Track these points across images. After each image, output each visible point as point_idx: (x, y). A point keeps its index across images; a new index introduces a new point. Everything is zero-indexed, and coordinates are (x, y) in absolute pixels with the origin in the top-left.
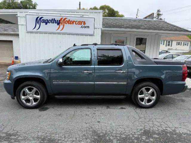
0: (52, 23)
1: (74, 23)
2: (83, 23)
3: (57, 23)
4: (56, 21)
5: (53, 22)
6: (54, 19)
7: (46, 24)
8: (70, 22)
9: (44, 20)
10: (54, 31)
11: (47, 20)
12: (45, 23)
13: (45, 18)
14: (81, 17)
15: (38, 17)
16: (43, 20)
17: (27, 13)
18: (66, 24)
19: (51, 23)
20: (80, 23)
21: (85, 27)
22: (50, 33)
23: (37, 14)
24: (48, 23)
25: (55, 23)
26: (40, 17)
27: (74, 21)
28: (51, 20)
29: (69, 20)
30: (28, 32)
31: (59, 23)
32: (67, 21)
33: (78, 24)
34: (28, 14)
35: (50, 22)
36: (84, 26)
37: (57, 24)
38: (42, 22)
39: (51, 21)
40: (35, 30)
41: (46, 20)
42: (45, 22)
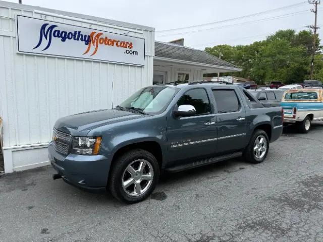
0: (75, 39)
1: (115, 43)
2: (128, 45)
3: (85, 40)
4: (82, 36)
5: (76, 37)
6: (79, 32)
7: (64, 40)
8: (108, 42)
9: (59, 31)
10: (80, 55)
11: (66, 33)
12: (61, 39)
13: (61, 28)
14: (125, 35)
15: (47, 24)
16: (56, 31)
17: (18, 13)
18: (101, 43)
19: (73, 39)
20: (123, 44)
21: (131, 52)
22: (71, 59)
23: (43, 17)
24: (67, 40)
25: (82, 40)
26: (51, 24)
27: (114, 41)
28: (73, 32)
29: (106, 38)
30: (21, 54)
31: (88, 40)
32: (103, 39)
33: (120, 46)
34: (23, 13)
35: (70, 37)
36: (129, 50)
37: (84, 42)
38: (55, 36)
39: (72, 35)
40: (39, 50)
41: (62, 32)
42: (61, 37)
